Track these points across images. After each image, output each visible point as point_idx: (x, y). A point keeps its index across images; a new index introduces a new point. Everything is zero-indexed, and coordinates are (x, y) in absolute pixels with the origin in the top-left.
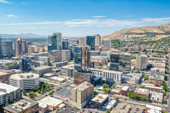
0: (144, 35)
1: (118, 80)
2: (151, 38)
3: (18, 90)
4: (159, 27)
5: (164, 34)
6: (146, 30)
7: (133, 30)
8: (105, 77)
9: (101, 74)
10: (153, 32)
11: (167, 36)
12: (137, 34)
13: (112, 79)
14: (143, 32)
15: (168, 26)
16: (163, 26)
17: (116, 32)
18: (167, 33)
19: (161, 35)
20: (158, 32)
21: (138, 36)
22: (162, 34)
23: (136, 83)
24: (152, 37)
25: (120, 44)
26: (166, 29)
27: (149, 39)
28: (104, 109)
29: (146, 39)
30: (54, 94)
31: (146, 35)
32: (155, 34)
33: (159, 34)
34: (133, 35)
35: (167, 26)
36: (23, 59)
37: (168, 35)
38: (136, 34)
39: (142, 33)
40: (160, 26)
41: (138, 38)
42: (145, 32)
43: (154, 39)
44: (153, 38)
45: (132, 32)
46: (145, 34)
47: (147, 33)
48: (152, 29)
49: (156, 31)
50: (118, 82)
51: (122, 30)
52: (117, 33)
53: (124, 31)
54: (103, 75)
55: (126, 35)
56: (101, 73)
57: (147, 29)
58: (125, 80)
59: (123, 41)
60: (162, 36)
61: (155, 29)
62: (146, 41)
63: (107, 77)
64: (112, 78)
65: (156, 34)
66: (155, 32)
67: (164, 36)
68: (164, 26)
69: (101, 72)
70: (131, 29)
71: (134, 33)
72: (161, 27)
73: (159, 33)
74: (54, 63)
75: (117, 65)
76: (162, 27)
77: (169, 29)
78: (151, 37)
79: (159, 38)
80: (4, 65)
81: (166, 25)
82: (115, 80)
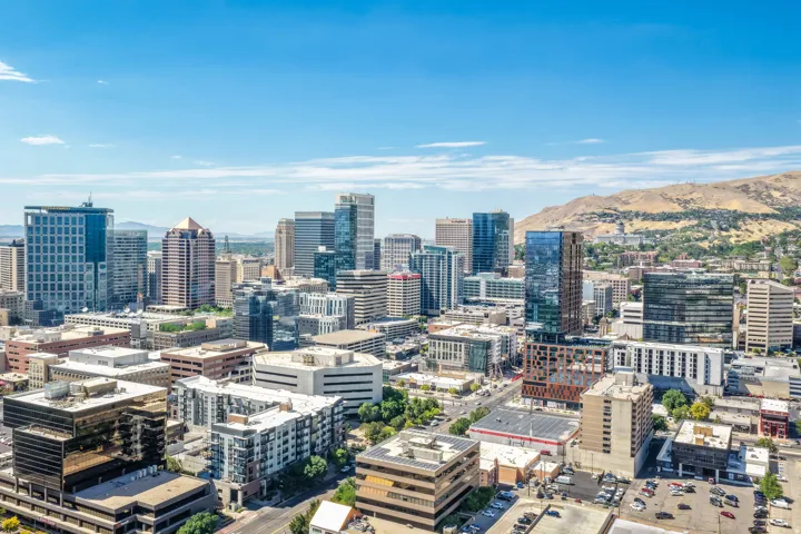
0: (683, 223)
1: (706, 383)
2: (724, 233)
3: (337, 405)
4: (745, 189)
5: (774, 216)
6: (687, 202)
7: (626, 203)
8: (643, 371)
9: (623, 359)
10: (721, 207)
11: (791, 227)
12: (653, 219)
13: (678, 380)
14: (678, 209)
15: (784, 184)
16: (761, 183)
17: (547, 210)
18: (786, 214)
19: (764, 223)
20: (743, 211)
21: (661, 225)
22: (766, 216)
23: (791, 393)
24: (726, 230)
25: (596, 256)
26: (776, 194)
27: (715, 238)
28: (736, 479)
29: (706, 238)
30: (476, 429)
31: (695, 222)
32: (735, 219)
33: (754, 217)
34: (635, 221)
35: (779, 185)
36: (254, 298)
37: (795, 222)
38: (647, 217)
39: (674, 211)
40: (751, 185)
41: (663, 234)
42: (685, 207)
43: (738, 236)
44: (733, 232)
45: (622, 208)
46: (686, 215)
47: (698, 214)
48: (717, 195)
49: (736, 204)
50: (711, 389)
51: (577, 202)
52: (554, 216)
53: (589, 205)
54: (632, 361)
55: (600, 223)
56: (623, 354)
57: (694, 196)
58: (739, 384)
59: (607, 243)
60: (770, 227)
61: (730, 194)
62: (705, 245)
63: (654, 373)
64: (676, 375)
65: (740, 215)
66: (732, 208)
67: (779, 227)
68: (768, 181)
69: (621, 351)
70: (616, 199)
71: (637, 215)
72: (752, 189)
73: (750, 212)
74: (367, 324)
75: (662, 328)
76: (761, 189)
77: (792, 195)
78: (721, 229)
79: (757, 232)
80: (155, 330)
81: (777, 180)
82: (695, 383)
